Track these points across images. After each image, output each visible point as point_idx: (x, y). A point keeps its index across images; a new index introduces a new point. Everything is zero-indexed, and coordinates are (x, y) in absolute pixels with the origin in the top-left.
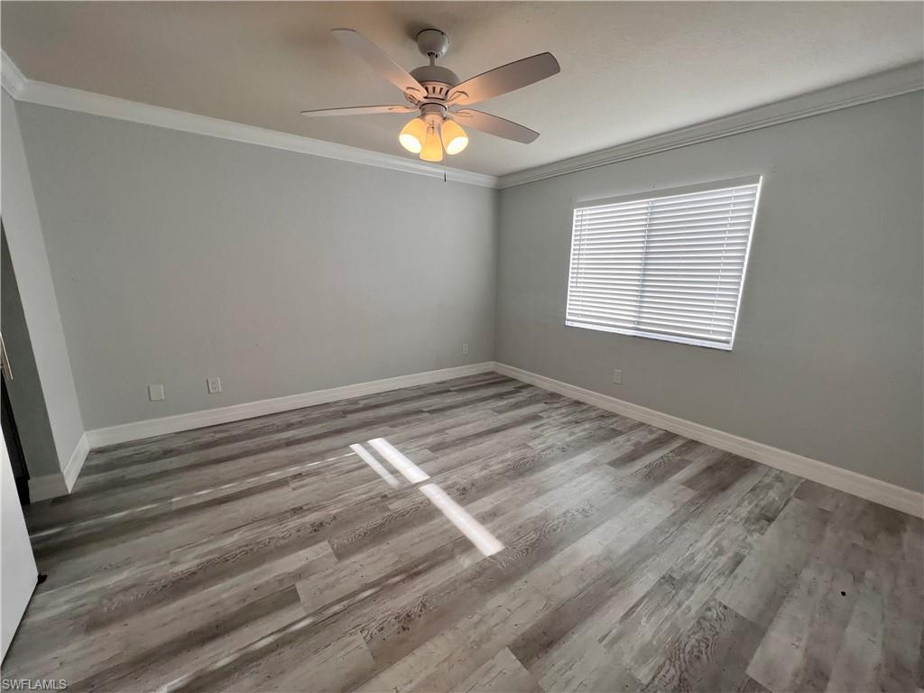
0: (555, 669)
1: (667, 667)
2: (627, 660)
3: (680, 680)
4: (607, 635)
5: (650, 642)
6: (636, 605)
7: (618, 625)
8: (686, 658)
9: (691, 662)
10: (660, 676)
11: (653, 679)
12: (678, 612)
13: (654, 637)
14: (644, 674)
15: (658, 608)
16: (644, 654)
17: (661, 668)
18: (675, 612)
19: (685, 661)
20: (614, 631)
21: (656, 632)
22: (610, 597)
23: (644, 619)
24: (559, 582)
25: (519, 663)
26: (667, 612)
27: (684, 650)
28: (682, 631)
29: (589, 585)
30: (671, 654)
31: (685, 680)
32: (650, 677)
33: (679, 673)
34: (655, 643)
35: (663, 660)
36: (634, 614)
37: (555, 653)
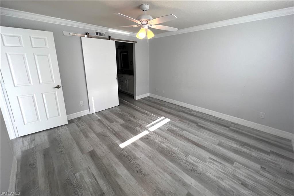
0: (86, 157)
1: (76, 181)
2: (82, 172)
3: (72, 184)
4: (89, 168)
5: (84, 180)
6: (95, 179)
7: (91, 172)
8: (76, 189)
9: (74, 189)
10: (75, 179)
11: (75, 177)
12: (89, 193)
13: (85, 181)
14: (77, 175)
15: (93, 186)
16: (82, 177)
17: (77, 180)
18: (90, 192)
19: (75, 187)
20: (90, 171)
21: (86, 182)
22: (101, 172)
23: (91, 180)
24: (108, 160)
25: (90, 151)
26: (91, 189)
27: (78, 189)
28: (83, 191)
29: (105, 167)
30: (79, 184)
31: (72, 185)
32: (76, 176)
33: (74, 184)
34: (83, 181)
35: (78, 181)
36: (93, 178)
37: (89, 157)
